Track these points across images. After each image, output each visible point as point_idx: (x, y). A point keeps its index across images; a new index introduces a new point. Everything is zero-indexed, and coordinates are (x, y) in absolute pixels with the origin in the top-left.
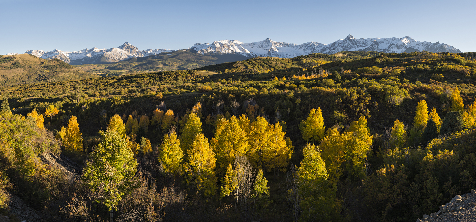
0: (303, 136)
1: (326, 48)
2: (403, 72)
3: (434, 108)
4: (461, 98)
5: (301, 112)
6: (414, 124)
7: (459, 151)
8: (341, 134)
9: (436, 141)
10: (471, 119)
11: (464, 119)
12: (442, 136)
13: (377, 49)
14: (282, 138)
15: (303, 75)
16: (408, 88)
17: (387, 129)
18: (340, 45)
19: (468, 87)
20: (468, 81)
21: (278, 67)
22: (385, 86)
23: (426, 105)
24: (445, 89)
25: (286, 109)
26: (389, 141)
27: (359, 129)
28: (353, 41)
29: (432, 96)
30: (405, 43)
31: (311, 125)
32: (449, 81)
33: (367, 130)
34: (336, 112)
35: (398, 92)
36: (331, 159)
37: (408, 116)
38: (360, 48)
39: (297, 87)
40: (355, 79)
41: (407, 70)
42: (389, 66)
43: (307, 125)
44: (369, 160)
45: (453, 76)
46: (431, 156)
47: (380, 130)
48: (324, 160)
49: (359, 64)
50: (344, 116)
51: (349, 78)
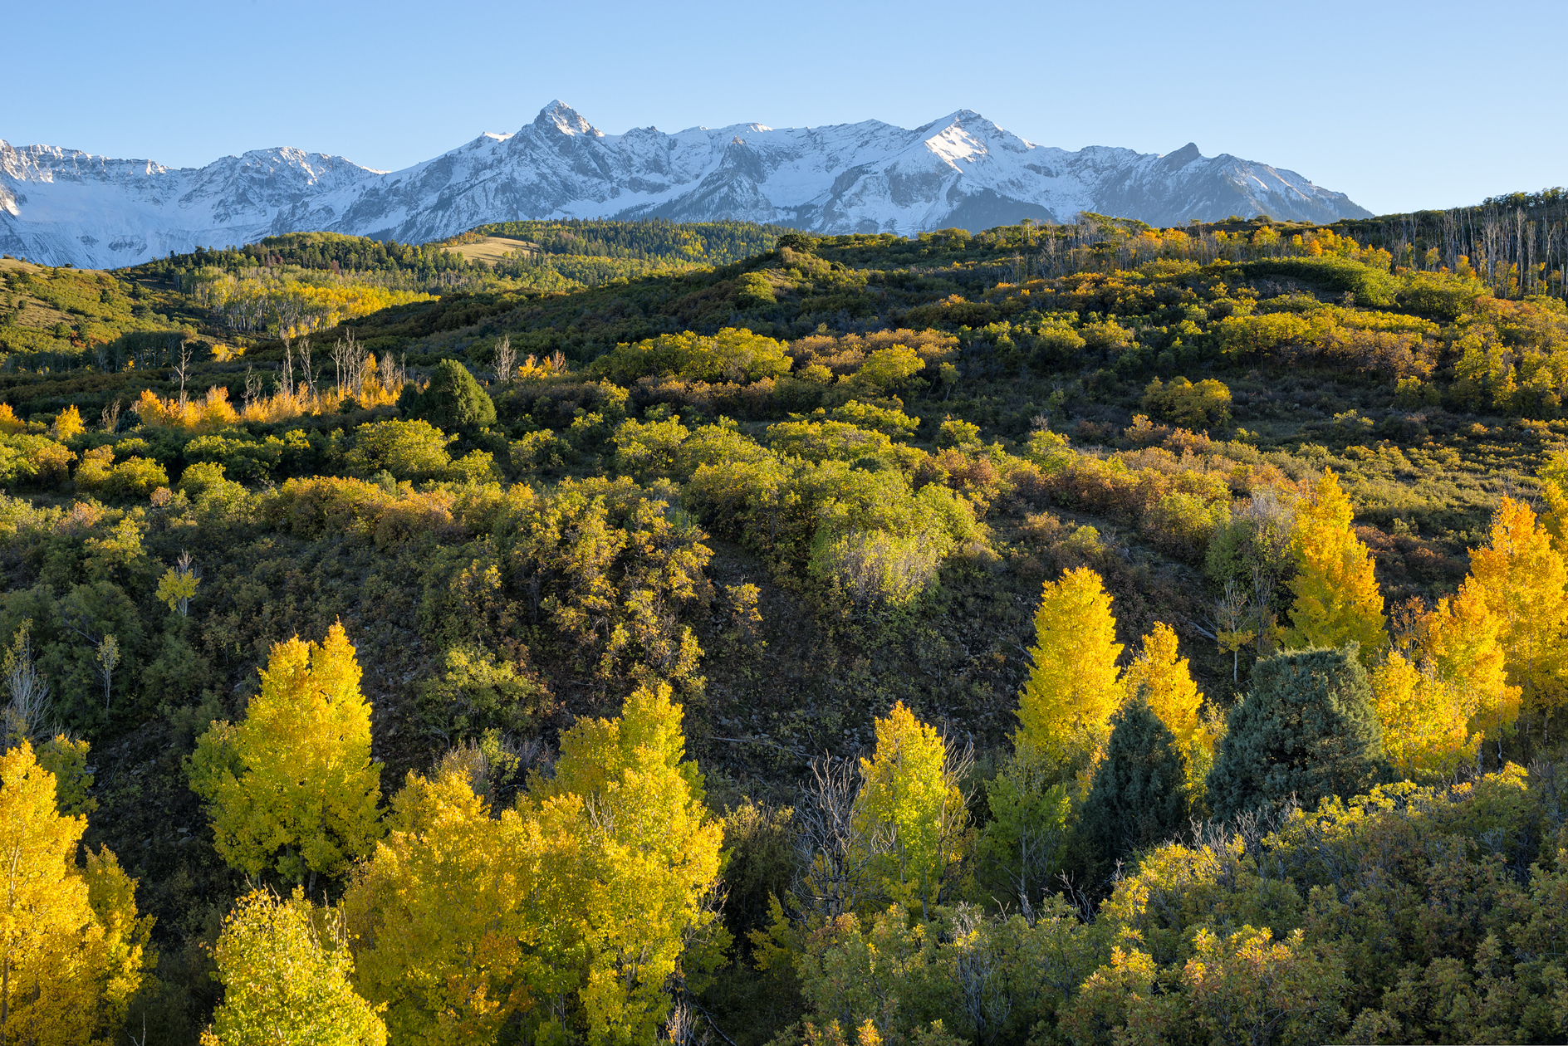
0: (220, 835)
1: (384, 199)
2: (938, 372)
3: (1160, 628)
4: (1364, 549)
5: (205, 662)
6: (1019, 738)
7: (1346, 939)
8: (496, 814)
9: (1177, 860)
10: (1441, 708)
11: (1388, 706)
12: (1220, 828)
13: (755, 205)
14: (57, 865)
15: (218, 399)
16: (974, 480)
17: (823, 775)
18: (488, 174)
19: (1415, 471)
20: (1413, 425)
21: (23, 332)
22: (811, 465)
23: (1106, 600)
24: (1239, 492)
25: (89, 643)
26: (838, 859)
27: (628, 773)
28: (584, 152)
29: (1146, 541)
30: (948, 159)
31: (274, 759)
32: (1269, 427)
33: (681, 783)
34: (458, 657)
35: (899, 509)
36: (428, 994)
37: (973, 678)
38: (629, 200)
39: (165, 479)
40: (597, 418)
41: (962, 355)
42: (837, 329)
43: (250, 759)
44: (699, 989)
45: (1299, 392)
46: (1140, 963)
47: (778, 777)
48: (374, 1001)
49: (620, 311)
50: (522, 682)
51: (554, 415)
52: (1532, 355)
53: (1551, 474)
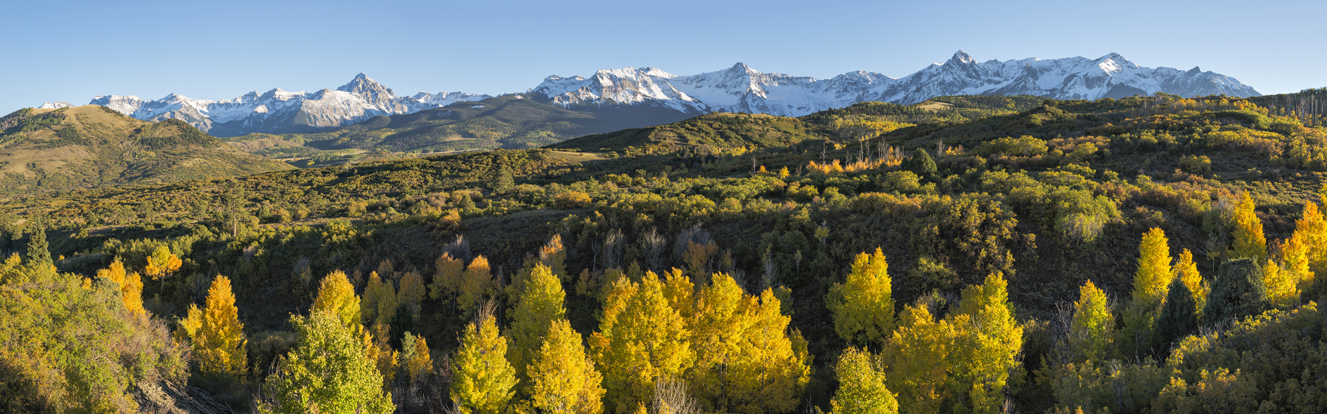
0: (837, 326)
1: (896, 88)
2: (1103, 152)
3: (1185, 249)
4: (1259, 220)
5: (832, 260)
6: (1134, 294)
7: (1256, 372)
8: (937, 321)
9: (1194, 342)
10: (1287, 281)
11: (1268, 280)
12: (1209, 329)
13: (1035, 89)
14: (781, 334)
15: (836, 164)
16: (1116, 194)
17: (1060, 308)
18: (935, 78)
19: (1276, 190)
20: (1276, 174)
21: (768, 140)
22: (1055, 188)
23: (1166, 240)
24: (1214, 198)
25: (791, 253)
26: (1067, 341)
27: (987, 306)
28: (971, 69)
29: (1180, 217)
30: (1107, 71)
31: (856, 298)
32: (1225, 174)
33: (1007, 311)
34: (923, 261)
35: (1088, 205)
36: (913, 390)
37: (1116, 271)
38: (987, 87)
39: (817, 193)
40: (975, 170)
41: (1112, 146)
42: (1065, 136)
43: (848, 297)
44: (1015, 393)
45: (1235, 161)
46: (1181, 383)
47: (1044, 309)
48: (893, 393)
49: (983, 129)
50: (947, 270)
51: (958, 168)
52: (1317, 148)
53: (1323, 192)
